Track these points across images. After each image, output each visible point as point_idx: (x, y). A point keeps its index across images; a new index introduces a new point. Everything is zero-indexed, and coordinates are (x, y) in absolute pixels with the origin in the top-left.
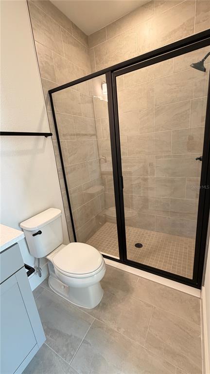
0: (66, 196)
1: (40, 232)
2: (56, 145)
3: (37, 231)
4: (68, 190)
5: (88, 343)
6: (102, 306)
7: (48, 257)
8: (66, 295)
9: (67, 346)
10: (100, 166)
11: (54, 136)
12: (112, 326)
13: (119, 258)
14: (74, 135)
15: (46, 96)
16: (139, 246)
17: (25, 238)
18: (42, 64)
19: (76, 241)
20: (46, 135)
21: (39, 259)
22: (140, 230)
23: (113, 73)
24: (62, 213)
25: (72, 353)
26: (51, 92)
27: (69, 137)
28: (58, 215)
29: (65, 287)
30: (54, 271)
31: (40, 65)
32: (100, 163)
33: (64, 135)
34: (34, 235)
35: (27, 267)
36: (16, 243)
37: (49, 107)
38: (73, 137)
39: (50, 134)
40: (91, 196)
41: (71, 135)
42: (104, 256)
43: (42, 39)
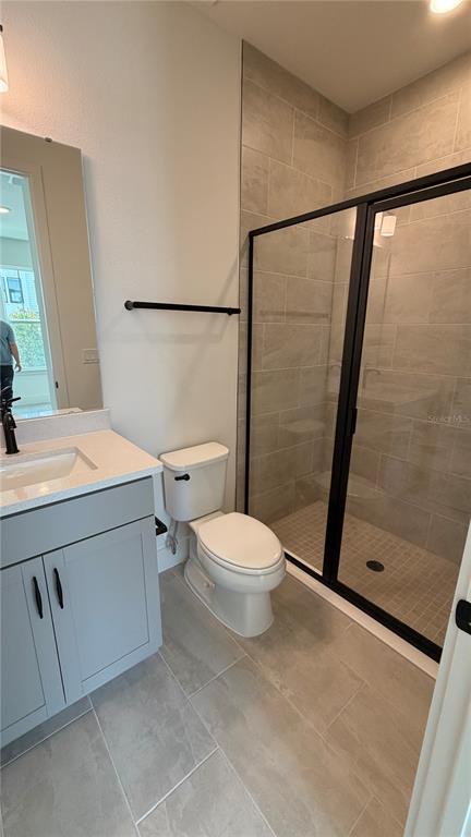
0: (244, 427)
1: (187, 477)
2: (245, 330)
3: (183, 474)
4: (251, 417)
5: (224, 684)
6: (264, 641)
7: (192, 524)
8: (208, 600)
9: (192, 672)
10: (326, 381)
11: (244, 313)
12: (273, 678)
13: (321, 574)
14: (282, 314)
15: (243, 242)
16: (375, 566)
17: (163, 473)
18: (247, 184)
19: (246, 513)
20: (230, 311)
21: (177, 522)
22: (389, 536)
23: (371, 205)
24: (229, 454)
25: (197, 685)
26: (252, 234)
27: (271, 318)
28: (223, 456)
29: (208, 586)
30: (196, 553)
31: (243, 186)
32: (328, 373)
33: (263, 314)
34: (177, 479)
35: (158, 522)
36: (150, 477)
37: (245, 261)
38: (279, 317)
39: (237, 311)
40: (295, 437)
41: (277, 313)
42: (287, 557)
43: (255, 138)
